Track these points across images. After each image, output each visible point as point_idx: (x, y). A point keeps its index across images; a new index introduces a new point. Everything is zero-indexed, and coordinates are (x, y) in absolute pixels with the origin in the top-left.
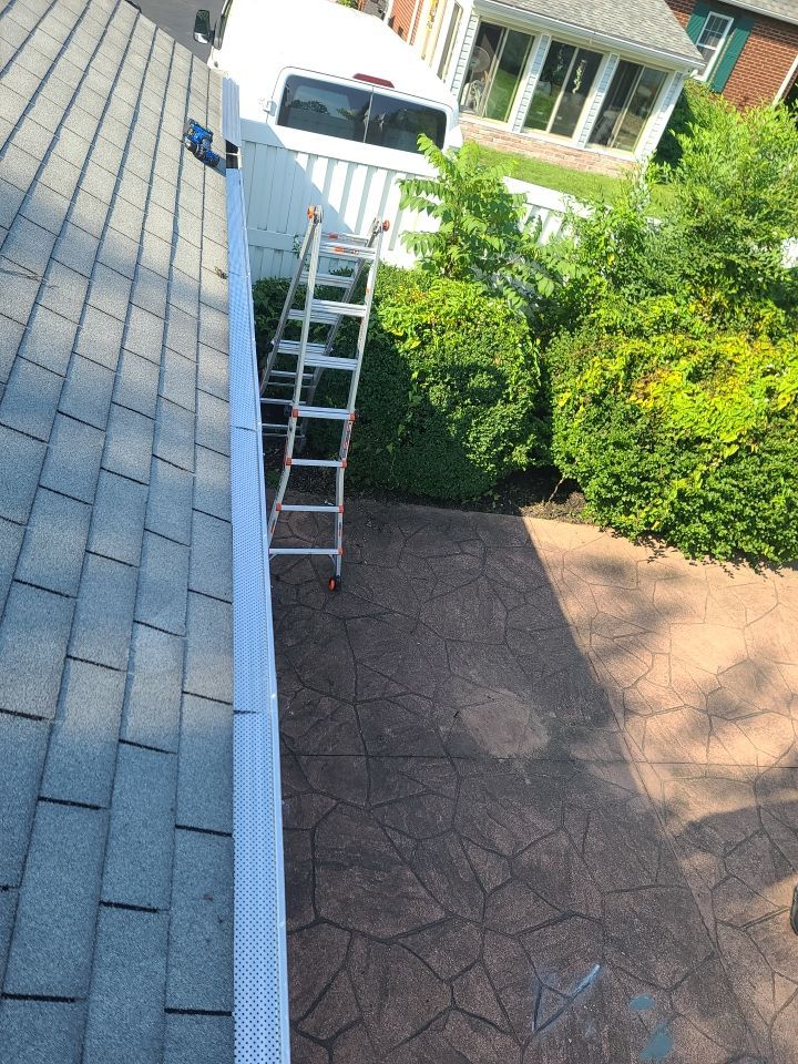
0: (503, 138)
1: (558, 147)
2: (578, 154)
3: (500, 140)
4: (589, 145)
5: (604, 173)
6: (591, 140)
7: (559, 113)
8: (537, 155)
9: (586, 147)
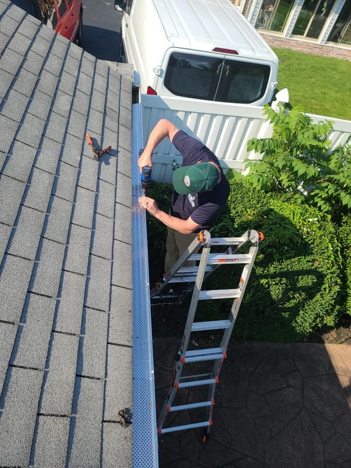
0: (280, 41)
1: (310, 45)
2: (321, 47)
3: (278, 42)
4: (327, 42)
5: (335, 57)
6: (329, 40)
7: (311, 26)
8: (299, 49)
9: (326, 43)
